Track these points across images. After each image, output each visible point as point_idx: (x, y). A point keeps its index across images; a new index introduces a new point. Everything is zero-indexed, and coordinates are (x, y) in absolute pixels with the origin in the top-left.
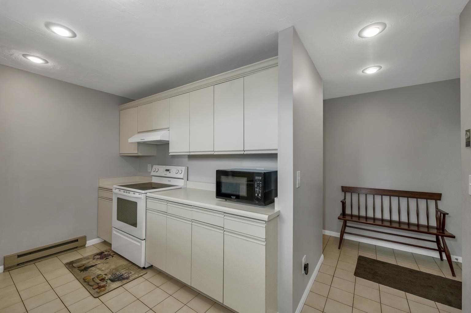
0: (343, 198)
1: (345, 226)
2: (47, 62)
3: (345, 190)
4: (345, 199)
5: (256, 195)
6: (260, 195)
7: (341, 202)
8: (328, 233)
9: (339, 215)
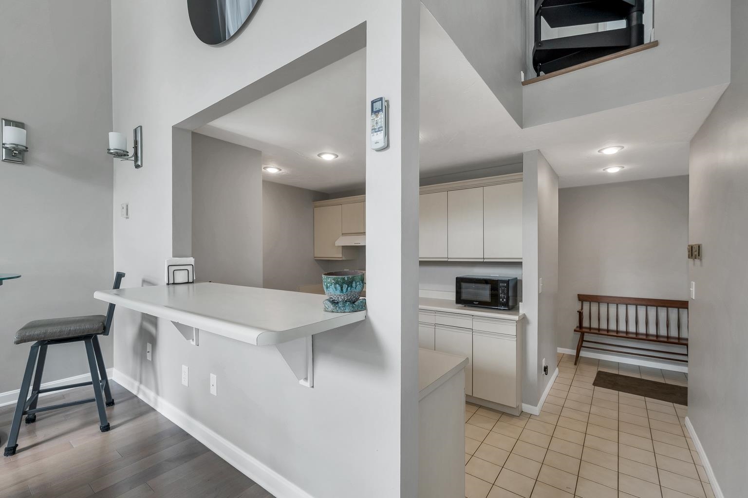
0: (580, 308)
1: (582, 340)
2: (280, 170)
3: (582, 298)
4: (582, 309)
5: (501, 300)
6: (505, 300)
7: (578, 312)
8: (561, 350)
9: (575, 327)
